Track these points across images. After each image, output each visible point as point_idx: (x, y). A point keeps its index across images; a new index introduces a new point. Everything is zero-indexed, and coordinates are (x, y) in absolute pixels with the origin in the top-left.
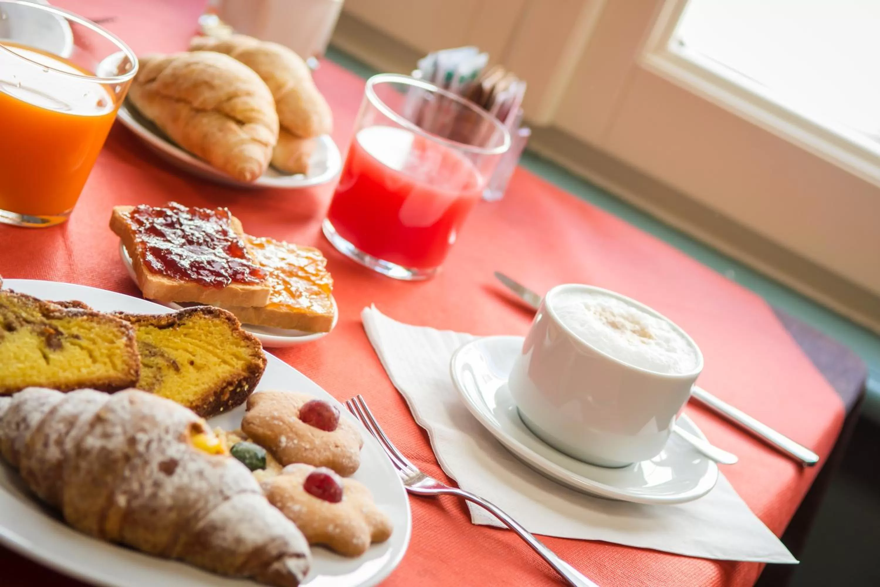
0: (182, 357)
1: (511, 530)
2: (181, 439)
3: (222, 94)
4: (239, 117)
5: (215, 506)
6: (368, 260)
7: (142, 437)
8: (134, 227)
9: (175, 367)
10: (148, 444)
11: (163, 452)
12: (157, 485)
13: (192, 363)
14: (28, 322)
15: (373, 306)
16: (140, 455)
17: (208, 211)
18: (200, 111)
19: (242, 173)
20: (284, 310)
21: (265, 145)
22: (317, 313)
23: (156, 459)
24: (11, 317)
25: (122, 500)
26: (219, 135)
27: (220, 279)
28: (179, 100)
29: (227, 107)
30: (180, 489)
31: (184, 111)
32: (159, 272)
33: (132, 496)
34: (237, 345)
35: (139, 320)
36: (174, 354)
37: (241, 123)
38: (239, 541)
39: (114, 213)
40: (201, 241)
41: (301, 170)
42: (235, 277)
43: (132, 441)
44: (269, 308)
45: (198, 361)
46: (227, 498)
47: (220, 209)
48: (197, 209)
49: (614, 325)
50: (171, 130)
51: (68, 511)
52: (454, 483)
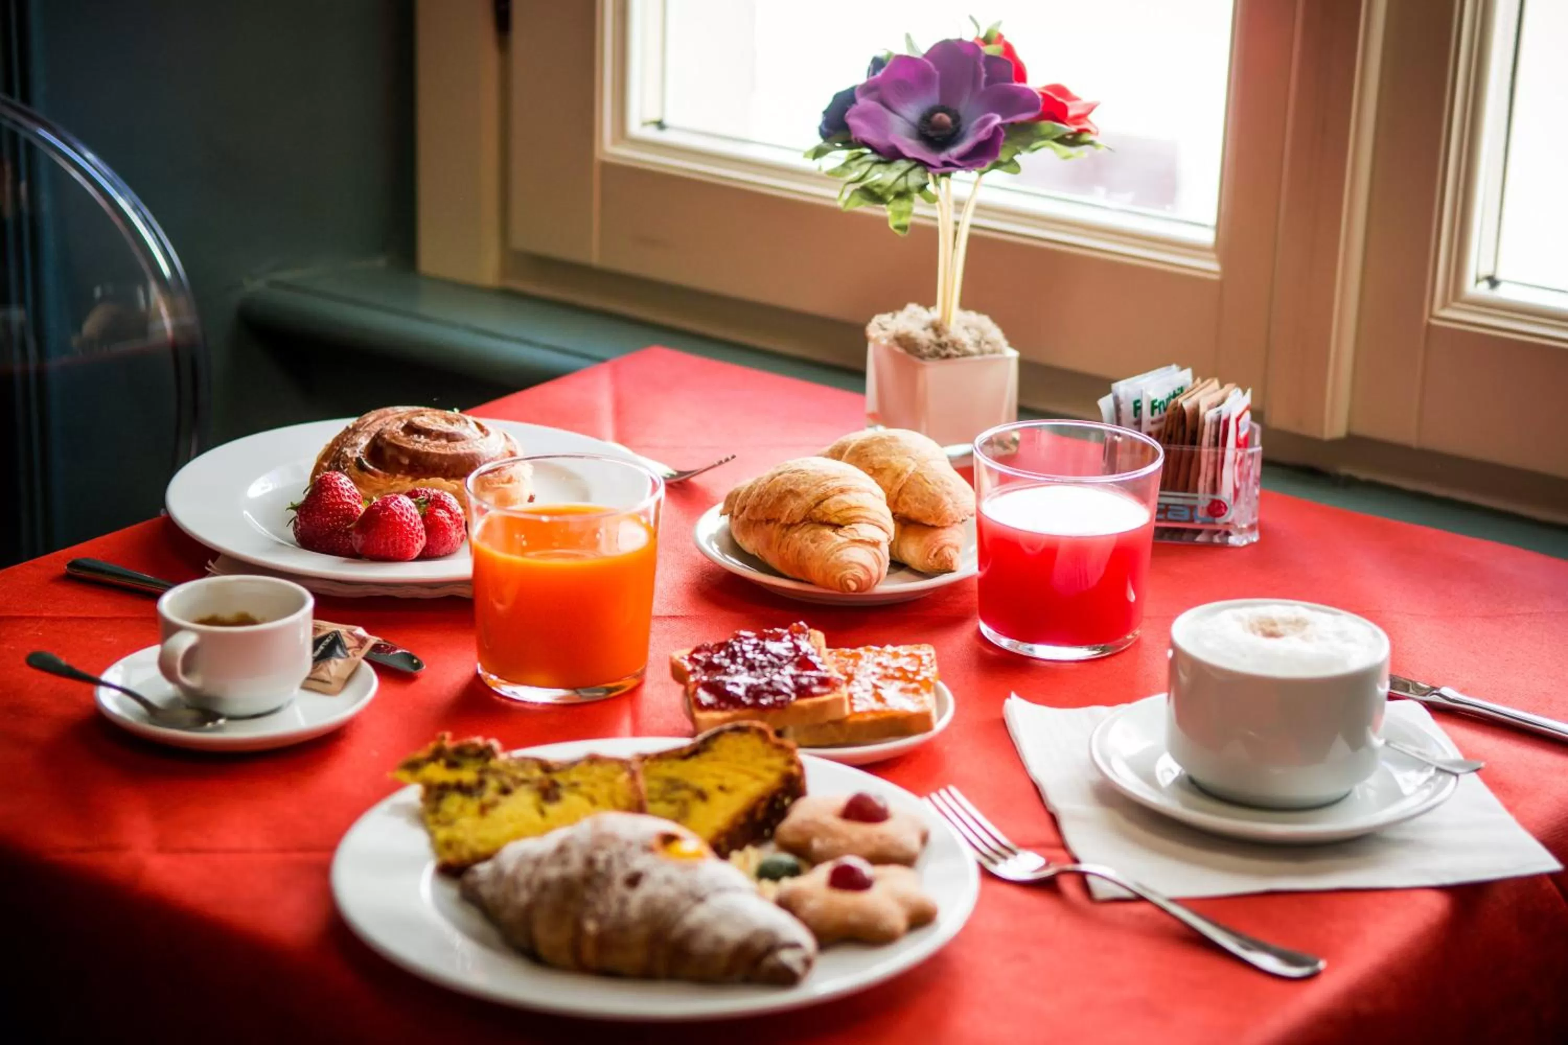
0: (708, 784)
1: (1140, 899)
2: (648, 849)
3: (810, 500)
4: (836, 520)
5: (688, 911)
6: (1023, 648)
7: (601, 856)
8: (689, 667)
9: (702, 796)
10: (609, 862)
11: (626, 865)
12: (623, 901)
13: (721, 788)
14: (524, 781)
15: (1013, 695)
16: (599, 875)
17: (778, 630)
18: (790, 526)
19: (843, 583)
20: (869, 717)
21: (875, 544)
22: (908, 712)
23: (620, 874)
24: (507, 781)
25: (591, 926)
26: (812, 546)
27: (779, 698)
28: (768, 521)
29: (818, 513)
30: (649, 901)
31: (774, 531)
32: (710, 707)
33: (600, 919)
34: (769, 755)
35: (661, 757)
36: (699, 783)
37: (837, 527)
38: (719, 941)
39: (671, 658)
40: (765, 664)
41: (948, 569)
42: (802, 691)
43: (590, 862)
44: (851, 720)
45: (728, 783)
46: (700, 900)
47: (795, 624)
48: (765, 631)
49: (1272, 635)
50: (772, 559)
51: (543, 951)
52: (1076, 861)
